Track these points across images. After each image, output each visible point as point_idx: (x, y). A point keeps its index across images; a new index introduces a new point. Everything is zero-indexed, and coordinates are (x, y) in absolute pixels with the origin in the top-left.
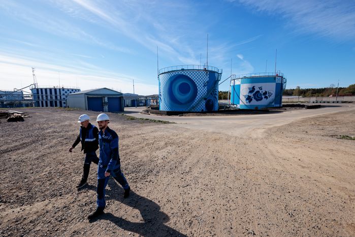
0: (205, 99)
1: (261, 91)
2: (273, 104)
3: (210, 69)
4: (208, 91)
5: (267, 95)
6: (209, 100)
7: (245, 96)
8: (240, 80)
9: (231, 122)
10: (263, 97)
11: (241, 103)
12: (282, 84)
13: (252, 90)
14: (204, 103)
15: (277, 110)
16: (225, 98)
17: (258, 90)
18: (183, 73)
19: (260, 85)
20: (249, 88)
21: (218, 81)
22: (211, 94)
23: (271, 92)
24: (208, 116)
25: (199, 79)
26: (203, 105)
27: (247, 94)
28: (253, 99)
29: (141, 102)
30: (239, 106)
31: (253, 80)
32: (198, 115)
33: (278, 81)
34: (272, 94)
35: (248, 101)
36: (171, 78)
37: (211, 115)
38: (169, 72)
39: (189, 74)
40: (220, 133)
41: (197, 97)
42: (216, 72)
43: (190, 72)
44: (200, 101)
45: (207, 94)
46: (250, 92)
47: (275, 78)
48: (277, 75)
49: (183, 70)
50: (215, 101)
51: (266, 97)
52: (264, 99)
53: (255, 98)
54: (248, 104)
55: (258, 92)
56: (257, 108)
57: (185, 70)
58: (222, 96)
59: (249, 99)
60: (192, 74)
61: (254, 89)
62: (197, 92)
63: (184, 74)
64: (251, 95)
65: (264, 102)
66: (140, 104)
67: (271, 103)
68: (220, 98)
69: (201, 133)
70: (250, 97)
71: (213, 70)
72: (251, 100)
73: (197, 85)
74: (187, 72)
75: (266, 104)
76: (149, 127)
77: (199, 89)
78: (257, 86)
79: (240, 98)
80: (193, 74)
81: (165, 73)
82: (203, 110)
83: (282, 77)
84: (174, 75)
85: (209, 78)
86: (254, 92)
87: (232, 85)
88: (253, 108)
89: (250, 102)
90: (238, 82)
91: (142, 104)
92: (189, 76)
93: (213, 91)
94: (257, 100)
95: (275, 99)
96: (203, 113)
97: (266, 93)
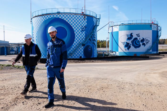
0: (83, 45)
1: (138, 38)
2: (151, 51)
3: (88, 13)
4: (86, 36)
5: (145, 42)
6: (88, 46)
7: (123, 43)
8: (118, 27)
9: (113, 68)
10: (141, 44)
11: (120, 50)
12: (157, 32)
13: (130, 37)
14: (82, 49)
15: (155, 57)
16: (103, 46)
17: (136, 37)
18: (58, 16)
19: (137, 32)
20: (127, 35)
21: (97, 26)
22: (90, 39)
23: (148, 39)
24: (87, 62)
25: (76, 23)
26: (81, 52)
27: (126, 41)
28: (131, 46)
29: (13, 51)
30: (118, 54)
31: (131, 27)
32: (76, 62)
33: (154, 28)
34: (149, 41)
35: (126, 48)
36: (45, 21)
37: (90, 62)
38: (43, 15)
39: (65, 17)
40: (106, 79)
41: (75, 42)
42: (95, 17)
43: (67, 16)
44: (78, 47)
45: (86, 39)
46: (129, 39)
47: (151, 25)
48: (153, 23)
49: (59, 13)
50: (94, 47)
51: (144, 44)
52: (142, 46)
53: (133, 45)
54: (127, 51)
55: (136, 39)
56: (135, 54)
57: (61, 13)
58: (100, 44)
59: (127, 46)
60: (68, 18)
61: (132, 36)
62: (74, 37)
63: (60, 17)
64: (130, 42)
65: (142, 49)
66: (11, 52)
67: (149, 50)
68: (99, 47)
69: (80, 79)
70: (129, 44)
71: (91, 14)
72: (130, 47)
73: (75, 29)
74: (63, 16)
75: (144, 51)
76: (5, 74)
77: (76, 34)
78: (135, 33)
79: (119, 45)
80: (70, 18)
81: (39, 16)
82: (81, 57)
83: (157, 25)
84: (49, 19)
85: (87, 22)
86: (132, 40)
87: (110, 32)
88: (133, 55)
89: (128, 49)
90: (116, 29)
91: (14, 52)
92: (65, 19)
93: (91, 37)
94: (136, 47)
95: (152, 46)
96: (81, 60)
97: (143, 40)
